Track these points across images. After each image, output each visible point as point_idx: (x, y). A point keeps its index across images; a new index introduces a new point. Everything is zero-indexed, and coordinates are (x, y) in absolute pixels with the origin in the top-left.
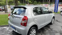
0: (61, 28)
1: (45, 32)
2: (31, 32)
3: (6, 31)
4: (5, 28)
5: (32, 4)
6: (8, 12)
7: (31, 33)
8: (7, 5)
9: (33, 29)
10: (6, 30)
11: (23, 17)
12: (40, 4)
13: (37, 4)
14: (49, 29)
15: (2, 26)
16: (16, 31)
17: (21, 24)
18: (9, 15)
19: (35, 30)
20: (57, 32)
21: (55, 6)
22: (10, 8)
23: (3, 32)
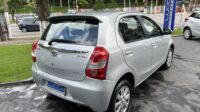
0: (197, 77)
1: (153, 94)
2: (118, 96)
3: (26, 100)
4: (18, 92)
5: (90, 7)
6: (11, 37)
7: (118, 101)
8: (7, 14)
9: (122, 86)
10: (25, 97)
11: (91, 49)
12: (113, 7)
13: (107, 7)
14: (164, 84)
15: (6, 85)
16: (69, 98)
17: (89, 73)
18: (34, 47)
19: (127, 89)
20: (189, 92)
21: (166, 12)
22: (15, 25)
23: (16, 104)
